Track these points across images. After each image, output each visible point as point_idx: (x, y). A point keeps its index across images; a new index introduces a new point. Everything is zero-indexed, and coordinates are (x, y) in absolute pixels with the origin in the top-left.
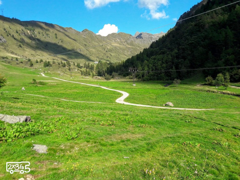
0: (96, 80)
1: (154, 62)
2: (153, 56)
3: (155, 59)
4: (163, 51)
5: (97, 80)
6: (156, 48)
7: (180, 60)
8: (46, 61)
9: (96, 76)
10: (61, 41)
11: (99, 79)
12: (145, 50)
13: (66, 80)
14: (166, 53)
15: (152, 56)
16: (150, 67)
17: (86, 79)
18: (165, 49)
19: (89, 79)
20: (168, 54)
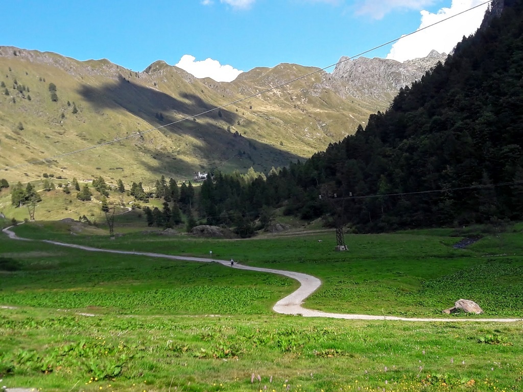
0: (202, 240)
1: (411, 162)
2: (405, 140)
3: (412, 149)
4: (443, 118)
5: (207, 237)
6: (416, 109)
7: (506, 149)
8: (20, 184)
9: (201, 224)
10: (71, 109)
11: (213, 235)
12: (376, 120)
13: (92, 246)
14: (453, 125)
15: (401, 141)
16: (398, 180)
17: (167, 240)
18: (447, 113)
19: (174, 236)
20: (460, 129)
